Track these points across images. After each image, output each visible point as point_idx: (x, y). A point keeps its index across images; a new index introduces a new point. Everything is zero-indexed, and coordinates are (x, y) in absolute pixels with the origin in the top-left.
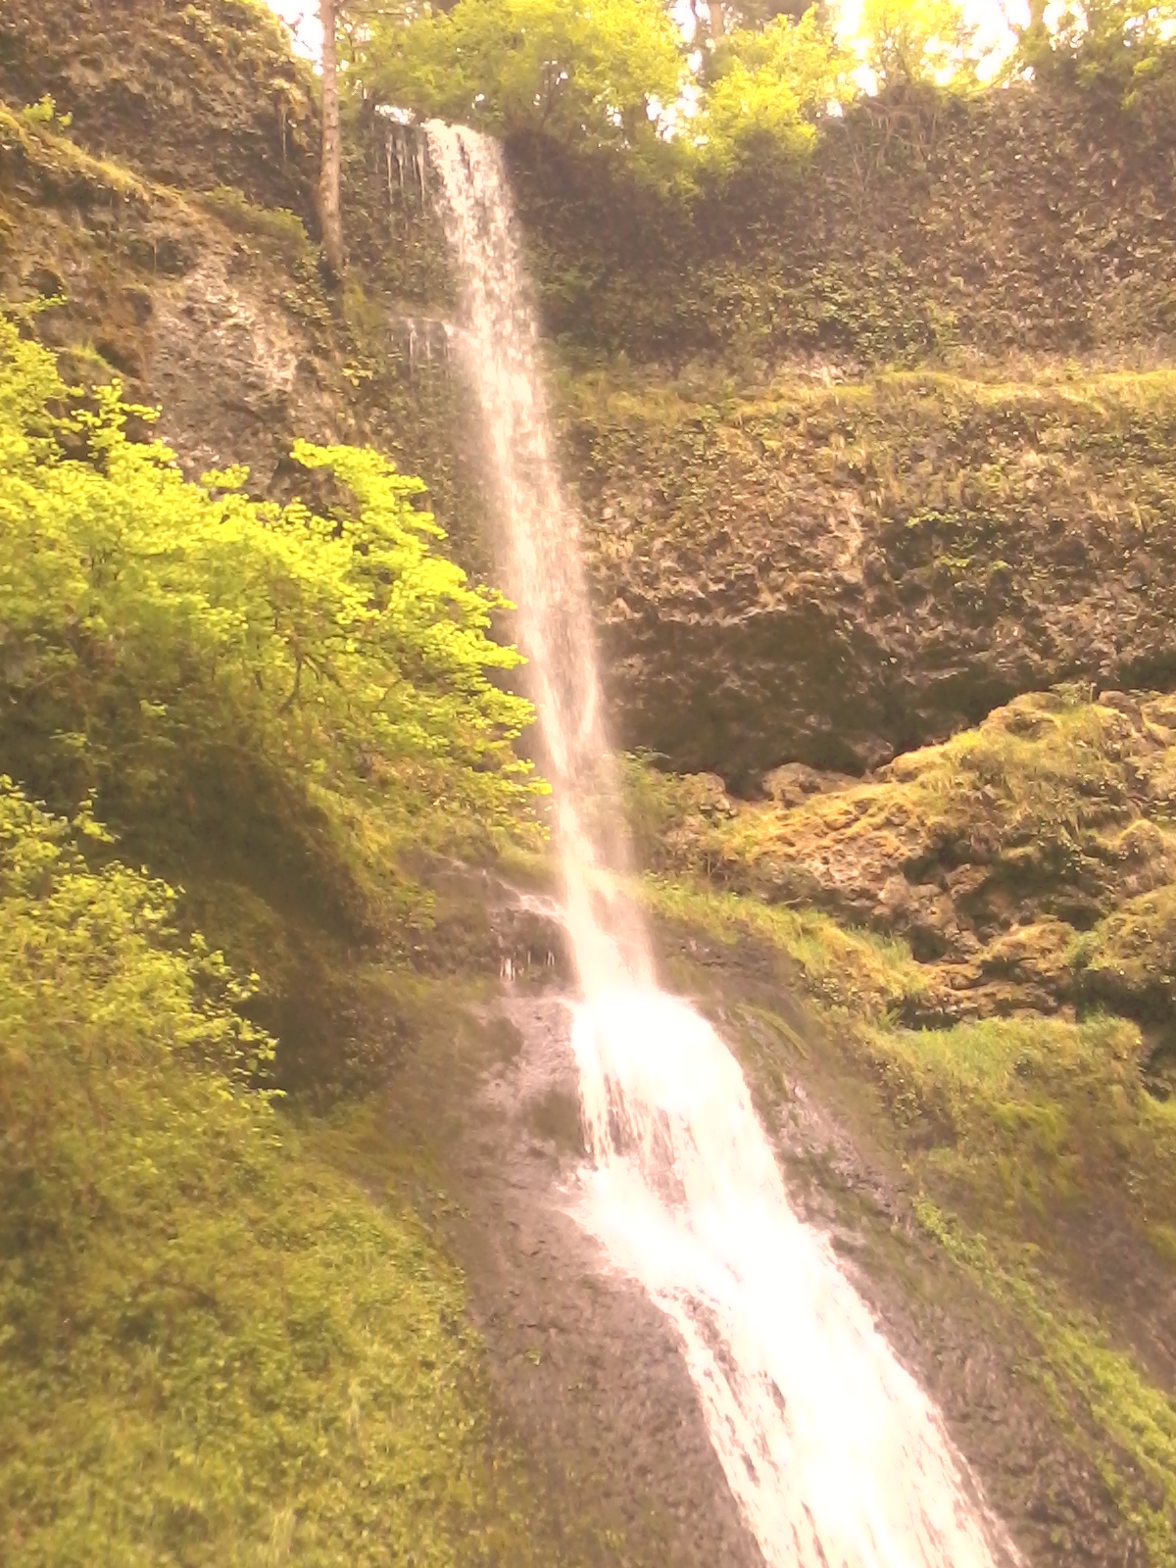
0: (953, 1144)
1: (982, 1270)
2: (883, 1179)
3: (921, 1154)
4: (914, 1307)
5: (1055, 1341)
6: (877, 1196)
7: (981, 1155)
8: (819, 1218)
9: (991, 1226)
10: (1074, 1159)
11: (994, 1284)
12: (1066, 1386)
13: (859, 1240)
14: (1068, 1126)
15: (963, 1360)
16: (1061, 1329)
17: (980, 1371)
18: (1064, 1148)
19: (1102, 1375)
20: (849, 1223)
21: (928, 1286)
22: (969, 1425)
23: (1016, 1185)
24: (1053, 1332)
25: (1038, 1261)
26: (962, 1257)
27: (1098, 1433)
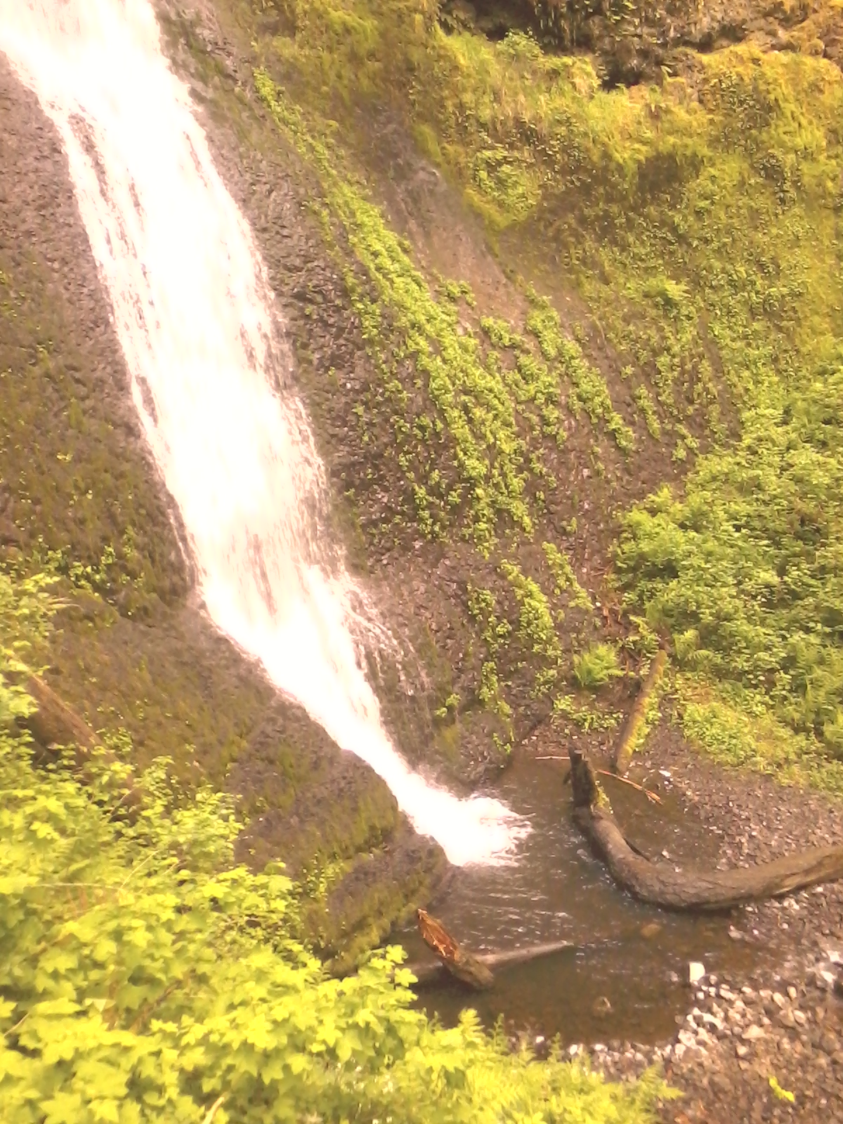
0: (293, 35)
1: (295, 133)
2: (235, 50)
3: (268, 38)
4: (242, 149)
5: (334, 190)
6: (228, 62)
7: (312, 47)
8: (182, 71)
9: (308, 103)
10: (377, 64)
11: (301, 144)
12: (335, 220)
13: (210, 94)
14: (377, 38)
15: (270, 192)
16: (341, 184)
17: (281, 202)
18: (372, 55)
19: (361, 217)
20: (204, 79)
21: (254, 137)
22: (266, 236)
23: (332, 75)
24: (335, 184)
25: (337, 134)
26: (283, 120)
27: (349, 253)
